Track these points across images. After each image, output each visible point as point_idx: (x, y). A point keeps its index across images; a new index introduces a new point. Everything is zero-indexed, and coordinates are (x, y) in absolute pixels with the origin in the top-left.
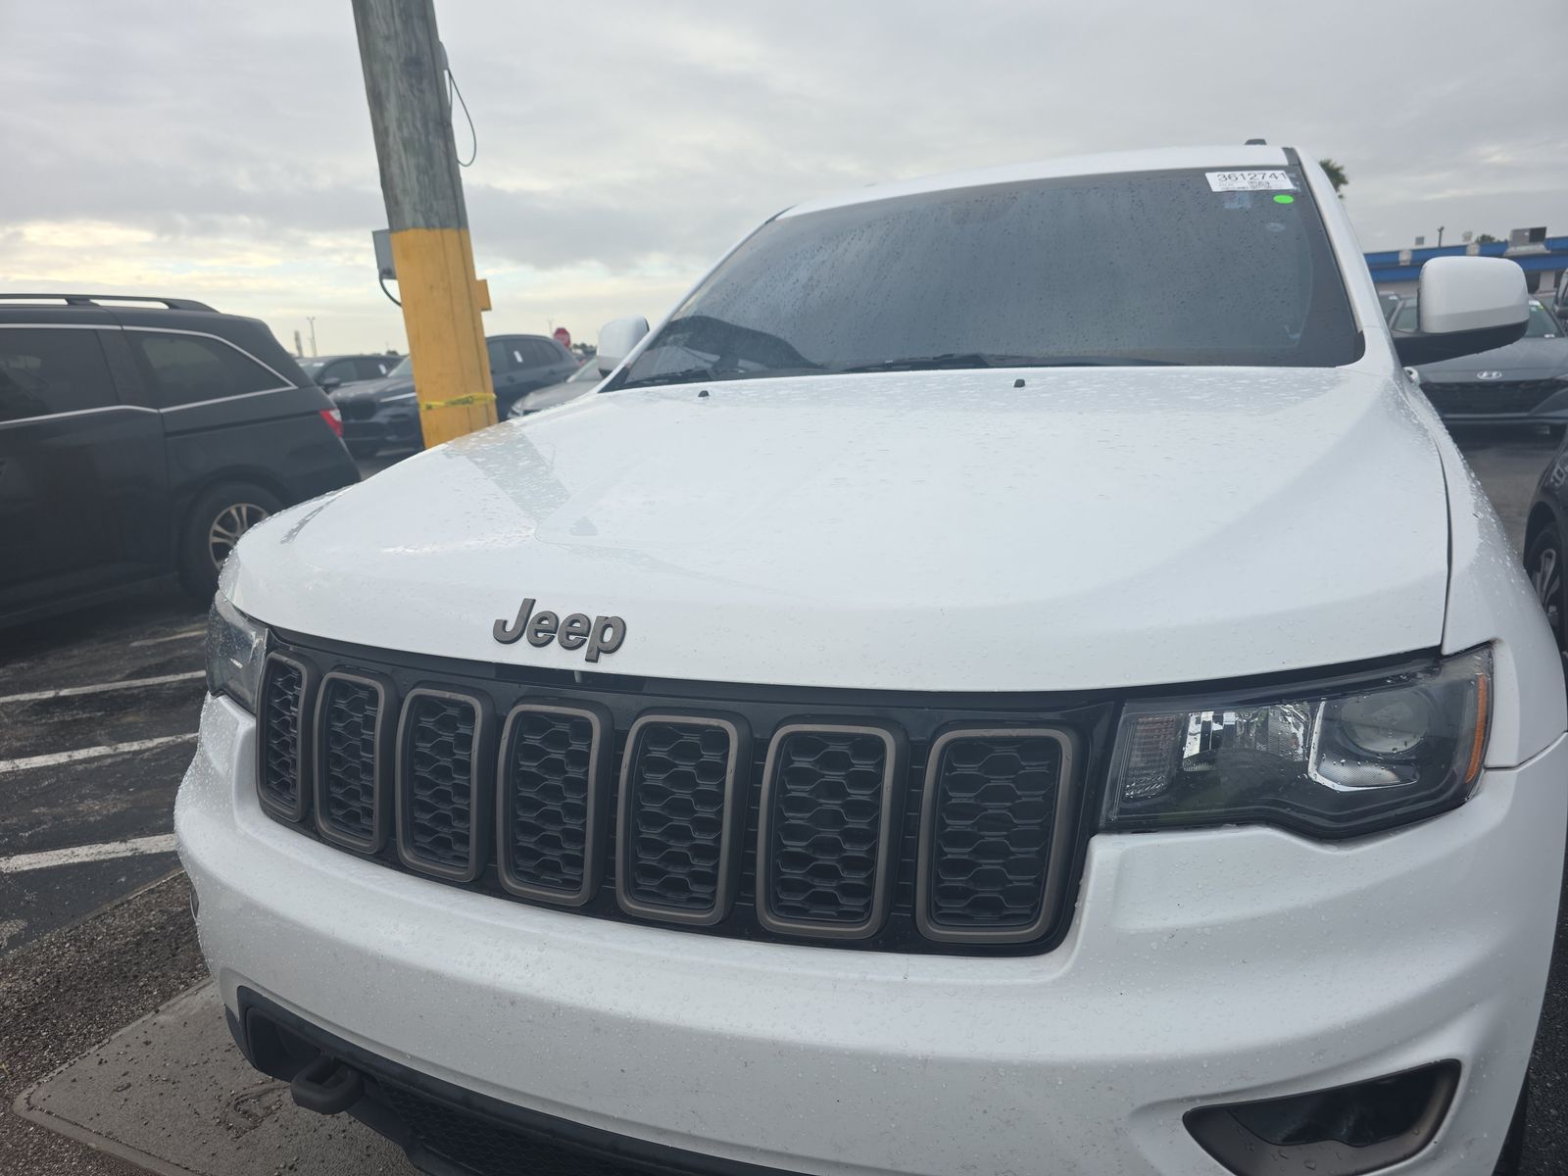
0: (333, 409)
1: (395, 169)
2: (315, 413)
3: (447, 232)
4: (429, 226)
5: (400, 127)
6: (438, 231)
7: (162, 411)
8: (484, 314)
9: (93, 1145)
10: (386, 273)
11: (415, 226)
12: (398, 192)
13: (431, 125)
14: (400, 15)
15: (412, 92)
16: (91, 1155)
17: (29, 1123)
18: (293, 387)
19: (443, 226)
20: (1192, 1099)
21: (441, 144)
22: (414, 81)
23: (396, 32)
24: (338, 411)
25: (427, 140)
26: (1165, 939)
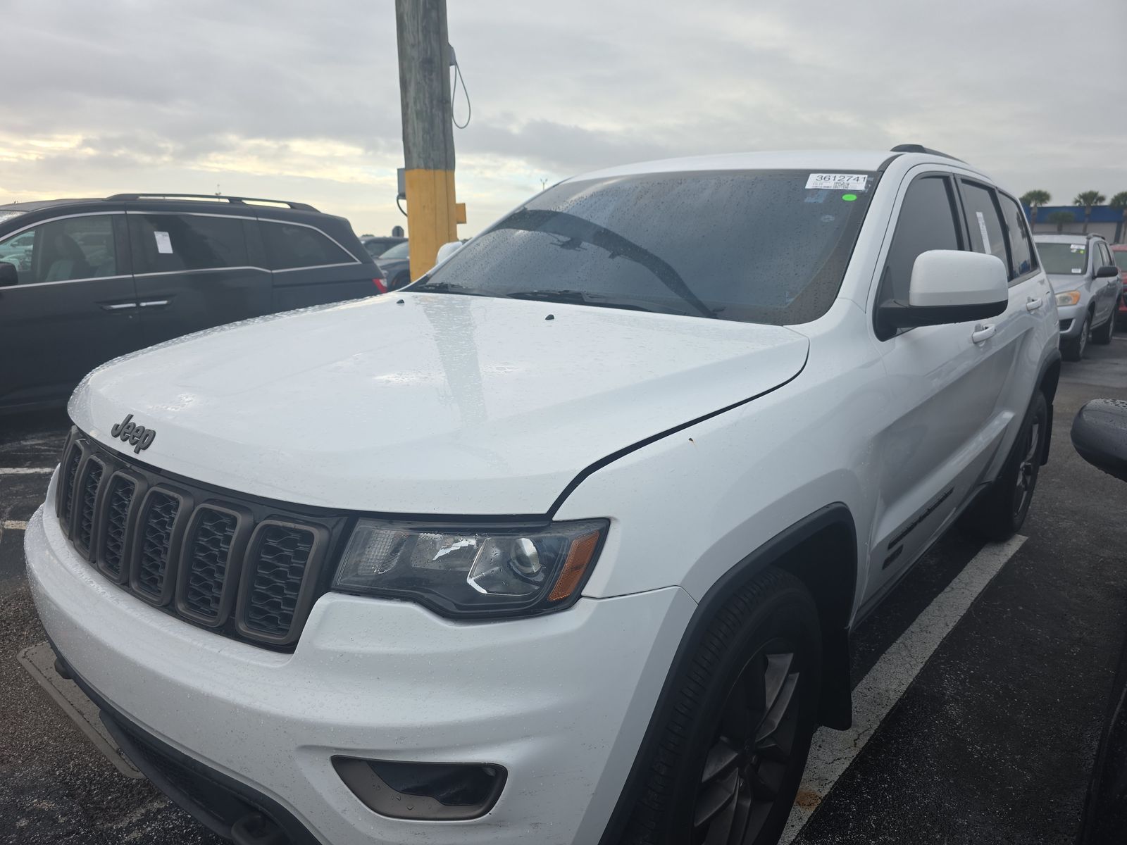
0: (382, 278)
1: (410, 130)
2: (371, 280)
3: (438, 172)
4: (427, 167)
5: (415, 103)
6: (432, 171)
7: (274, 271)
8: (459, 226)
9: (39, 682)
10: (402, 196)
11: (418, 167)
12: (411, 144)
13: (435, 102)
14: (423, 31)
15: (425, 80)
16: (37, 687)
17: (20, 664)
18: (359, 262)
19: (436, 168)
20: (337, 749)
21: (440, 114)
22: (426, 74)
23: (419, 43)
24: (385, 280)
25: (431, 112)
26: (338, 656)
